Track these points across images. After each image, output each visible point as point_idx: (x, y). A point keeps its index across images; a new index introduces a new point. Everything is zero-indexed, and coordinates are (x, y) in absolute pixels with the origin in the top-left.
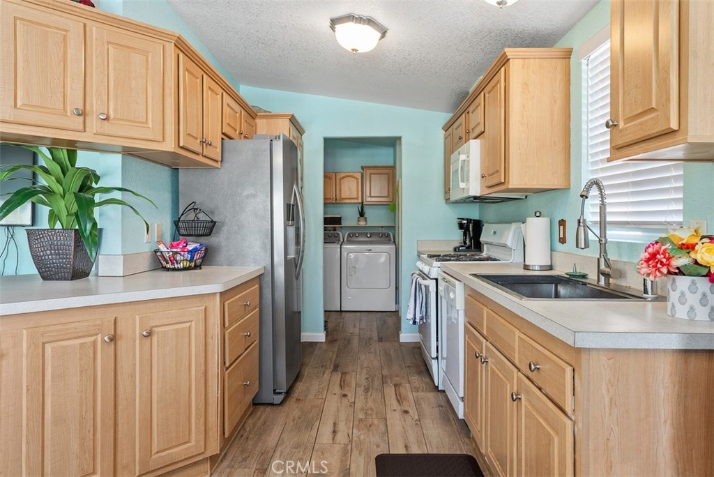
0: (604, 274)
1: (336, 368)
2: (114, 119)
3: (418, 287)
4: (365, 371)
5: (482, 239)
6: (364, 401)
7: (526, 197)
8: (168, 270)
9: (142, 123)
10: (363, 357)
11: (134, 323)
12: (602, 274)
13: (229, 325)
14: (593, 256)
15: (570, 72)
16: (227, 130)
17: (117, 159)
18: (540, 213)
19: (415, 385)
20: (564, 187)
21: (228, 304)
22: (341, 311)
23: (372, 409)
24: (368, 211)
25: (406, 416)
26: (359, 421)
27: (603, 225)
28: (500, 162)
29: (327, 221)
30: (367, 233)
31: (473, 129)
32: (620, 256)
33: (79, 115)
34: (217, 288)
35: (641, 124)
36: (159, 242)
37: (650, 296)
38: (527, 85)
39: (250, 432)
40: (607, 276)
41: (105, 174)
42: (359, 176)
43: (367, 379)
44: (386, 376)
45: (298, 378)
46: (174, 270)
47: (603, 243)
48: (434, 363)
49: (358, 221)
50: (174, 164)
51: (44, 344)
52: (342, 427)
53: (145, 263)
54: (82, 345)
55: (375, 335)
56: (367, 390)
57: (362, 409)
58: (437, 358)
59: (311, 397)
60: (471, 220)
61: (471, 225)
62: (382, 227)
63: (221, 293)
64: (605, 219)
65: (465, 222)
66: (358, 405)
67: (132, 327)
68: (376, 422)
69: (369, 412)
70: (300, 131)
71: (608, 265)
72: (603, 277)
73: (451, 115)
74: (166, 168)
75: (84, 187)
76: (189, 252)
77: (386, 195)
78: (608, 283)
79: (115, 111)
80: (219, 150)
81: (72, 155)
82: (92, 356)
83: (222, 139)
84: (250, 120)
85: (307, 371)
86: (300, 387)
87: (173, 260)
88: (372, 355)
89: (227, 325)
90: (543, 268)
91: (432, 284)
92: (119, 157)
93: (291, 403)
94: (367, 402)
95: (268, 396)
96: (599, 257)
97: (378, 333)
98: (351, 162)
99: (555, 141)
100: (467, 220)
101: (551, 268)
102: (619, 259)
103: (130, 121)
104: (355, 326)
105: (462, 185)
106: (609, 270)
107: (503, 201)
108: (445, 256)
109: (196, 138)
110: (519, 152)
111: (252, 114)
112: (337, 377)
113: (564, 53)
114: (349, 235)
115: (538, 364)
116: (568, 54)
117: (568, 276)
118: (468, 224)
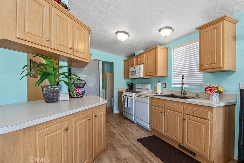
2: (78, 52)
7: (151, 78)
9: (84, 53)
25: (133, 130)
26: (125, 133)
31: (140, 62)
37: (197, 97)
43: (115, 123)
46: (77, 97)
48: (134, 117)
51: (77, 122)
52: (122, 135)
54: (84, 121)
60: (131, 83)
61: (131, 84)
64: (183, 83)
69: (124, 130)
78: (183, 96)
91: (133, 98)
94: (121, 128)
105: (137, 75)
106: (184, 93)
116: (167, 48)
118: (130, 84)
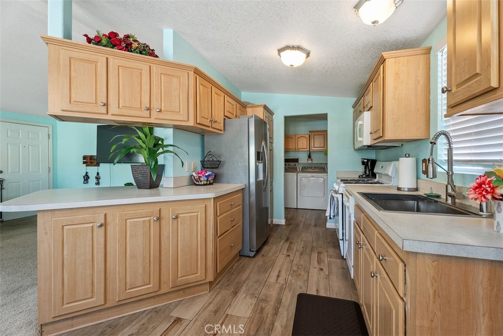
0: (450, 196)
1: (287, 240)
2: (164, 111)
3: (332, 198)
4: (303, 243)
5: (375, 171)
6: (299, 260)
7: (402, 145)
8: (197, 185)
9: (177, 112)
10: (303, 234)
11: (169, 212)
12: (449, 196)
13: (219, 215)
14: (443, 182)
15: (430, 62)
16: (227, 114)
17: (170, 131)
18: (409, 155)
19: (330, 254)
20: (426, 138)
21: (219, 204)
22: (297, 208)
23: (302, 265)
24: (313, 156)
25: (321, 272)
26: (293, 272)
27: (450, 162)
28: (380, 124)
29: (286, 161)
30: (312, 167)
31: (367, 105)
32: (464, 183)
33: (147, 110)
34: (211, 195)
35: (468, 87)
36: (193, 172)
37: (485, 214)
38: (398, 74)
39: (234, 271)
40: (453, 197)
41: (166, 138)
42: (308, 136)
43: (303, 247)
44: (314, 247)
45: (265, 243)
46: (199, 185)
47: (450, 174)
48: (341, 242)
49: (308, 160)
50: (202, 133)
51: (126, 219)
52: (283, 274)
53: (186, 181)
54: (144, 221)
55: (313, 223)
56: (302, 254)
57: (297, 265)
58: (343, 239)
59: (270, 255)
60: (369, 159)
61: (369, 163)
62: (321, 164)
63: (214, 198)
64: (452, 158)
65: (366, 161)
66: (295, 262)
67: (168, 214)
68: (303, 273)
69: (300, 267)
70: (271, 113)
71: (453, 190)
72: (450, 198)
73: (356, 99)
74: (198, 135)
75: (156, 145)
76: (206, 176)
77: (323, 146)
78: (454, 203)
79: (164, 107)
80: (222, 124)
81: (151, 130)
82: (148, 227)
83: (224, 119)
84: (243, 109)
85: (271, 240)
86: (266, 248)
87: (199, 180)
88: (309, 234)
89: (218, 215)
90: (409, 190)
91: (340, 197)
92: (172, 129)
93: (259, 257)
94: (300, 261)
95: (247, 252)
96: (447, 184)
97: (315, 221)
98: (303, 129)
99: (418, 109)
100: (367, 159)
101: (417, 189)
102: (464, 186)
103: (172, 112)
104: (303, 217)
105: (360, 139)
106: (454, 193)
107: (388, 148)
108: (351, 180)
109: (208, 119)
110: (392, 117)
111: (244, 106)
112: (287, 245)
113: (425, 51)
114: (302, 168)
115: (385, 256)
116: (428, 51)
117: (425, 196)
118: (367, 162)
